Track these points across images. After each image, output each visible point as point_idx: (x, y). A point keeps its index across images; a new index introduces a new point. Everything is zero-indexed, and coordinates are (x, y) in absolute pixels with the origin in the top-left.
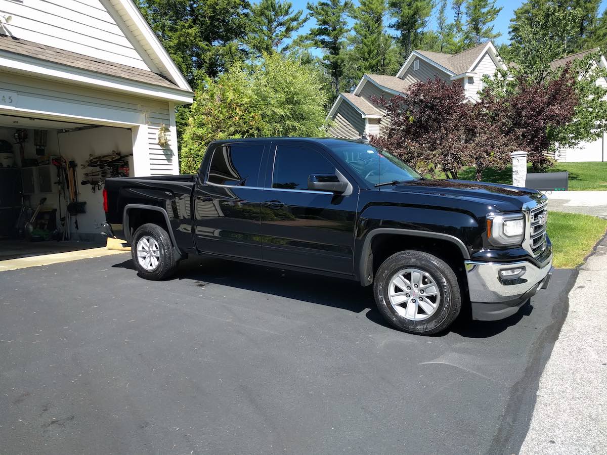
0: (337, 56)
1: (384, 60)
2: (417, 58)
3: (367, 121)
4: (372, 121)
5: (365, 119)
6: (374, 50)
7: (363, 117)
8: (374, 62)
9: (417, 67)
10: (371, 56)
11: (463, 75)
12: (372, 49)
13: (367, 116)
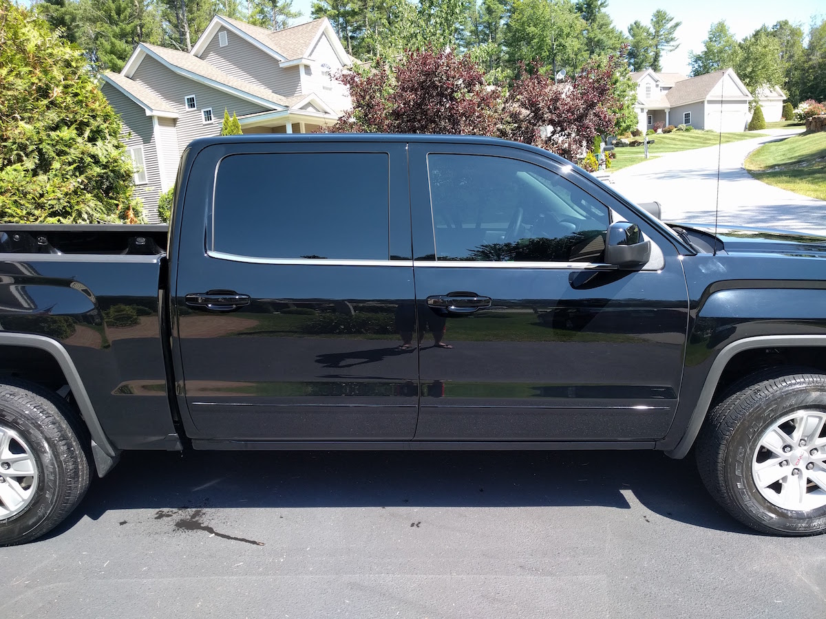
0: (63, 9)
1: (142, 26)
2: (223, 28)
3: (156, 122)
4: (165, 121)
5: (151, 118)
6: (125, 9)
7: (148, 113)
8: (128, 28)
9: (224, 41)
10: (122, 16)
11: (298, 61)
12: (122, 6)
13: (155, 113)
